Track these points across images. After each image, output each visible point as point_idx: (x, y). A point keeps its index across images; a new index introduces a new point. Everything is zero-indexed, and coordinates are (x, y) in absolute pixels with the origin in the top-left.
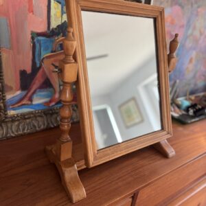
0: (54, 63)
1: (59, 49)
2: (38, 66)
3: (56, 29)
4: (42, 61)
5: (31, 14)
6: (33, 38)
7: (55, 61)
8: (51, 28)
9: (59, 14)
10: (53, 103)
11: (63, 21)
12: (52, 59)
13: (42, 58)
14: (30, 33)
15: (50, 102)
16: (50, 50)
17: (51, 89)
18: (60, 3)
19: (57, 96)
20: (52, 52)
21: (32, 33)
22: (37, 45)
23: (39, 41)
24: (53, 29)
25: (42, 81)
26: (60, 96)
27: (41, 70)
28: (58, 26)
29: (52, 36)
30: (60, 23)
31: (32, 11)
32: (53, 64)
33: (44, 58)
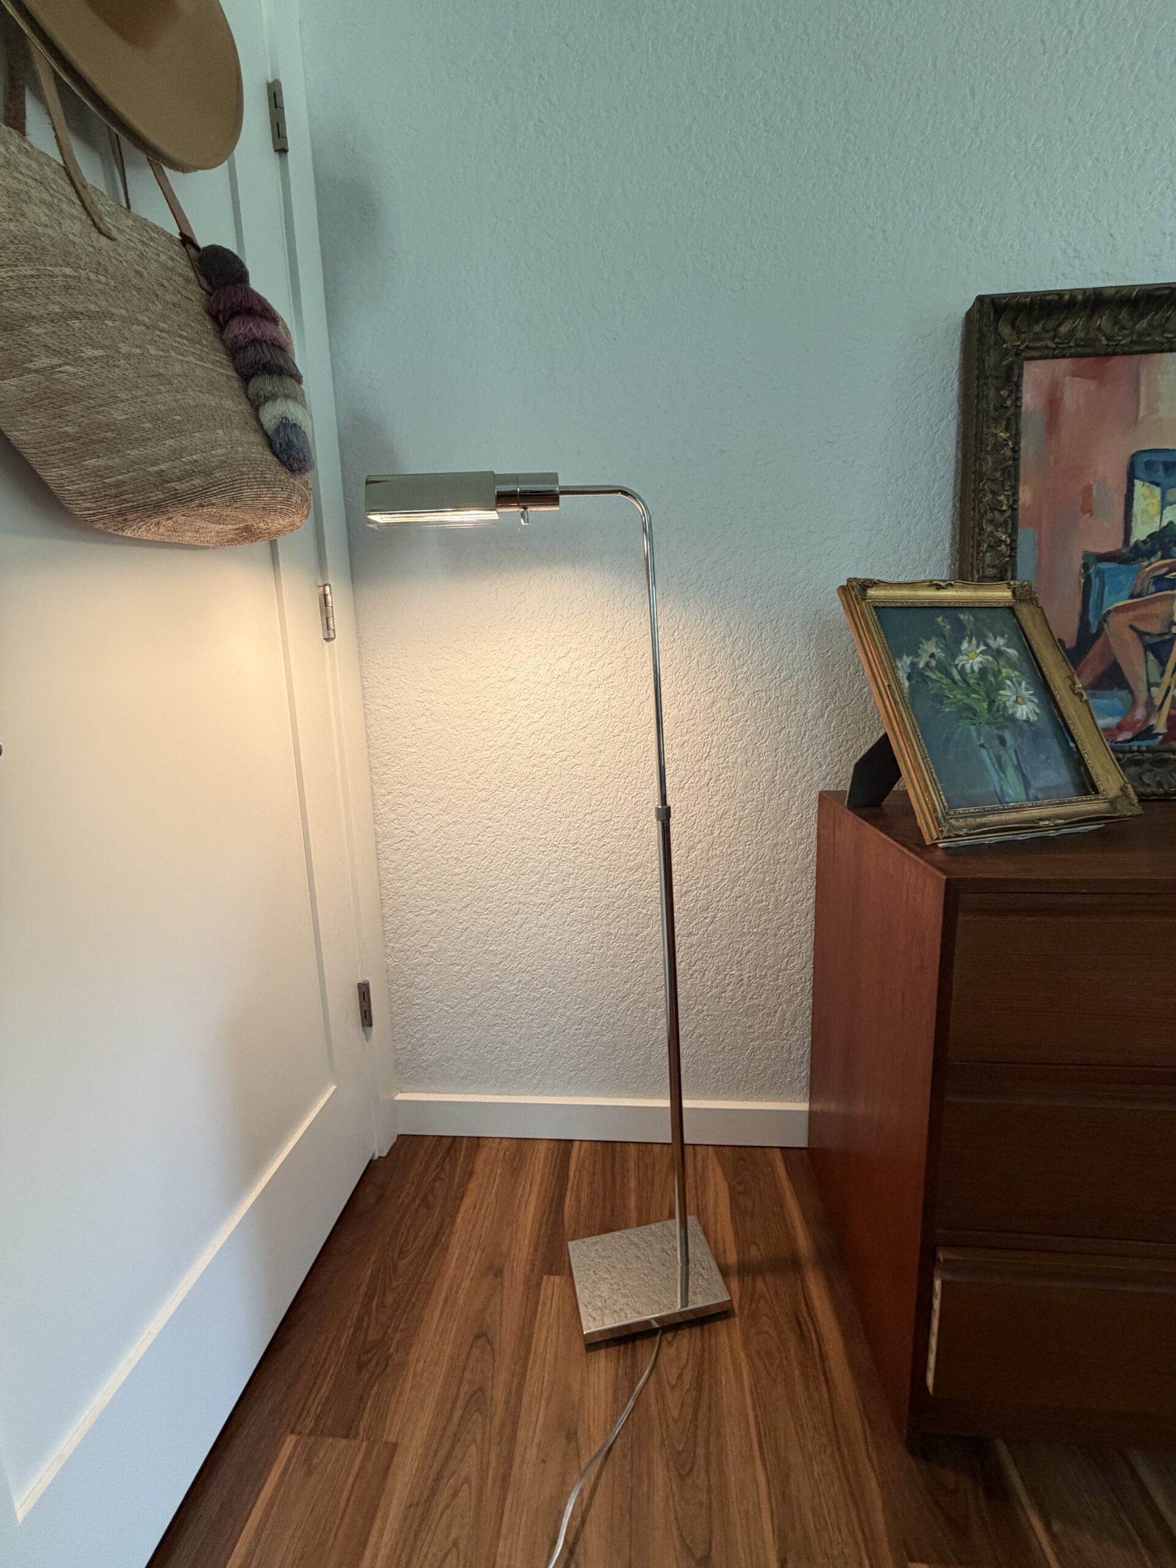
0: (1136, 625)
1: (1152, 588)
2: (1094, 630)
3: (1144, 542)
4: (1104, 619)
5: (1088, 515)
6: (1086, 567)
7: (1138, 619)
8: (1133, 541)
9: (1155, 508)
10: (1128, 735)
11: (1165, 523)
12: (1131, 614)
13: (1104, 612)
14: (1081, 555)
15: (1120, 728)
16: (1126, 592)
17: (1123, 693)
18: (1157, 484)
19: (1140, 713)
20: (1132, 597)
21: (1086, 555)
22: (1096, 583)
23: (1100, 573)
24: (1136, 543)
25: (1101, 668)
26: (1148, 716)
27: (1101, 641)
28: (1151, 536)
29: (1134, 559)
30: (1155, 528)
31: (1090, 511)
32: (1132, 627)
33: (1109, 612)
